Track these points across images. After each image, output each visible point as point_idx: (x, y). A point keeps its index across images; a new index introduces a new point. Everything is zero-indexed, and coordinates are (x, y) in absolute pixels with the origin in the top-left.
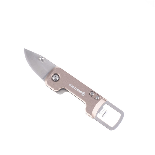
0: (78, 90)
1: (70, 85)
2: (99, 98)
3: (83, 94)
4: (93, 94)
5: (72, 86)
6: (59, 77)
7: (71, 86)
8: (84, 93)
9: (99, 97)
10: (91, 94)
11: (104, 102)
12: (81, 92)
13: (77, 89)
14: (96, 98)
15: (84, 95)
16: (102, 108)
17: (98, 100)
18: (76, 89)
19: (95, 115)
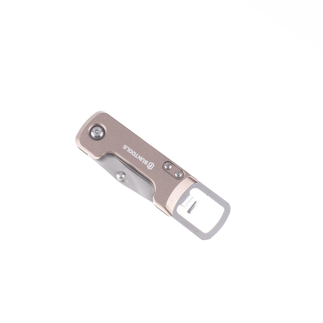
0: (140, 158)
1: (125, 147)
2: (181, 175)
3: (151, 166)
4: (170, 167)
5: (129, 150)
6: (103, 130)
7: (127, 149)
8: (153, 163)
9: (181, 173)
10: (166, 167)
11: (192, 183)
12: (146, 162)
13: (138, 156)
14: (176, 175)
15: (151, 169)
16: (186, 195)
17: (180, 179)
18: (136, 157)
19: (171, 210)
